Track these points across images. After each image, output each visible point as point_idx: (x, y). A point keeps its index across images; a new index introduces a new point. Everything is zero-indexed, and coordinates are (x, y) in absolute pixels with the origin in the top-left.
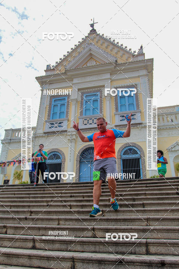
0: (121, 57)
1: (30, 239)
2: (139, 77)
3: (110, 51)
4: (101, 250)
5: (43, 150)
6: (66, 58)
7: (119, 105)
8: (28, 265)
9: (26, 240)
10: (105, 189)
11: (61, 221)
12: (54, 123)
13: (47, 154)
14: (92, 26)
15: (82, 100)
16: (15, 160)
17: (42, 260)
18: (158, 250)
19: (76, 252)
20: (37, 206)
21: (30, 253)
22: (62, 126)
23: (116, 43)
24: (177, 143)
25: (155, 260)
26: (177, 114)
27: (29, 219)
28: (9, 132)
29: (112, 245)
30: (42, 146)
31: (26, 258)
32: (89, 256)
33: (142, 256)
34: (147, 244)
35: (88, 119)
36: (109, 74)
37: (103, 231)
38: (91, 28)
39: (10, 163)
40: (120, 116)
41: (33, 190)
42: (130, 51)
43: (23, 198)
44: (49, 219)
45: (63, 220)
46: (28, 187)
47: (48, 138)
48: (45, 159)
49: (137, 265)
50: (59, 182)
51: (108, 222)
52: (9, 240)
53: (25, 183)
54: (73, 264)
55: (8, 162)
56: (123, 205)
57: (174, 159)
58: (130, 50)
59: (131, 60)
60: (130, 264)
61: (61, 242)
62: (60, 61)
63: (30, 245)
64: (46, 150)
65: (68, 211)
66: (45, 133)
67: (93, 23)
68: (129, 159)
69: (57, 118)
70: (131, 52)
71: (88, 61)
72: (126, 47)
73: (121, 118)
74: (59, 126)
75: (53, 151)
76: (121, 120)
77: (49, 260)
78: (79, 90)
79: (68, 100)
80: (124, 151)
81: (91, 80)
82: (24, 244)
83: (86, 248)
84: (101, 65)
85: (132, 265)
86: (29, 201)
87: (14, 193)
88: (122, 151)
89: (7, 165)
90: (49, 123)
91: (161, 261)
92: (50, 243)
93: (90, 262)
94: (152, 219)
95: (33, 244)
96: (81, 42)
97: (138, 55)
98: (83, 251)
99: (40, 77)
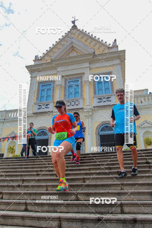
0: (99, 49)
1: (23, 202)
2: (113, 65)
3: (88, 44)
4: (83, 211)
5: (33, 128)
6: (51, 50)
7: (97, 89)
8: (22, 225)
9: (19, 204)
10: (85, 160)
11: (49, 187)
12: (42, 105)
13: (36, 131)
14: (73, 22)
15: (65, 85)
16: (9, 137)
17: (33, 220)
18: (131, 210)
19: (62, 213)
20: (29, 175)
21: (23, 214)
22: (49, 108)
23: (94, 37)
24: (146, 121)
25: (129, 218)
26: (145, 96)
27: (21, 186)
28: (3, 113)
29: (92, 206)
30: (32, 124)
31: (20, 219)
32: (73, 216)
33: (117, 215)
34: (121, 205)
35: (71, 101)
36: (88, 63)
37: (85, 195)
38: (73, 25)
39: (4, 139)
40: (98, 99)
41: (24, 162)
42: (106, 44)
43: (16, 168)
44: (39, 186)
45: (51, 186)
46: (20, 159)
47: (37, 118)
48: (34, 135)
49: (114, 223)
50: (47, 155)
51: (88, 188)
52: (5, 204)
53: (17, 156)
54: (60, 223)
55: (3, 138)
56: (101, 173)
57: (143, 135)
58: (106, 42)
59: (106, 51)
60: (107, 222)
61: (49, 205)
62: (47, 52)
63: (23, 208)
64: (35, 127)
65: (55, 179)
66: (34, 113)
67: (74, 20)
68: (106, 135)
69: (44, 101)
70: (107, 44)
71: (70, 52)
72: (102, 41)
73: (99, 101)
74: (46, 108)
75: (41, 128)
76: (98, 102)
77: (39, 220)
78: (63, 77)
79: (54, 85)
80: (101, 128)
81: (73, 68)
82: (17, 207)
83: (70, 209)
84: (81, 55)
85: (109, 222)
86: (21, 171)
87: (8, 165)
88: (99, 128)
89: (2, 141)
90: (38, 105)
91: (134, 218)
92: (39, 206)
93: (74, 221)
94: (125, 184)
95: (25, 207)
96: (64, 36)
97: (112, 47)
98: (68, 212)
99: (29, 66)
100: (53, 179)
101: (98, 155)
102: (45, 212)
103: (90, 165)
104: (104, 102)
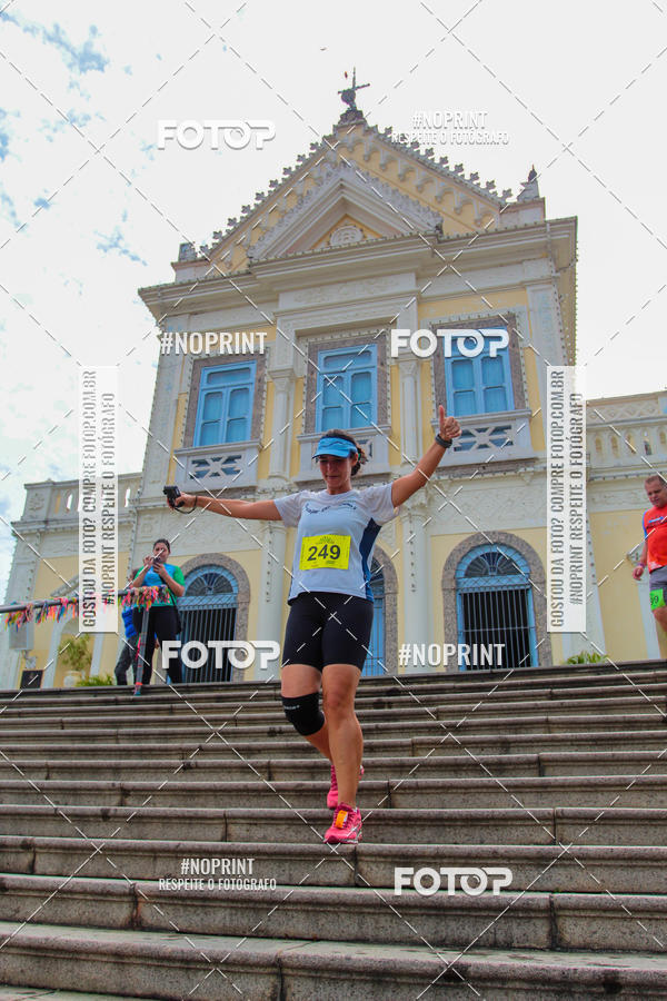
0: (458, 214)
1: (121, 890)
2: (523, 286)
3: (413, 190)
4: (382, 934)
5: (169, 561)
6: (251, 217)
7: (450, 391)
8: (114, 988)
9: (104, 895)
10: (397, 707)
11: (235, 823)
12: (208, 458)
13: (181, 576)
14: (348, 96)
15: (312, 373)
16: (65, 599)
17: (163, 971)
18: (595, 933)
19: (290, 938)
20: (147, 768)
21: (121, 942)
22: (238, 472)
23: (437, 161)
25: (583, 972)
26: (665, 423)
27: (115, 816)
28: (40, 493)
29: (422, 915)
30: (163, 546)
31: (107, 962)
32: (339, 956)
33: (533, 955)
34: (552, 913)
36: (413, 276)
37: (386, 862)
38: (345, 107)
39: (44, 608)
41: (130, 710)
42: (491, 191)
43: (93, 738)
44: (190, 818)
45: (242, 821)
46: (112, 698)
48: (175, 593)
49: (518, 990)
50: (229, 680)
51: (408, 830)
53: (99, 682)
54: (279, 987)
55: (36, 607)
56: (464, 765)
58: (491, 185)
59: (492, 223)
60: (489, 984)
61: (235, 905)
62: (231, 228)
63: (122, 913)
65: (260, 787)
67: (351, 87)
68: (488, 593)
69: (218, 442)
70: (495, 193)
71: (335, 227)
72: (475, 176)
74: (227, 471)
75: (206, 562)
76: (456, 449)
77: (188, 969)
78: (300, 335)
79: (260, 373)
80: (468, 561)
81: (345, 299)
82: (96, 910)
83: (327, 924)
84: (383, 242)
85: (495, 988)
86: (115, 751)
87: (62, 722)
88: (459, 563)
89: (35, 616)
90: (191, 459)
91: (606, 973)
92: (193, 906)
93: (343, 977)
94: (570, 818)
95: (131, 909)
96: (307, 157)
97: (521, 205)
98: (318, 936)
99: (155, 290)
100: (254, 787)
101: (451, 684)
102: (217, 935)
103: (418, 730)
104: (482, 447)
